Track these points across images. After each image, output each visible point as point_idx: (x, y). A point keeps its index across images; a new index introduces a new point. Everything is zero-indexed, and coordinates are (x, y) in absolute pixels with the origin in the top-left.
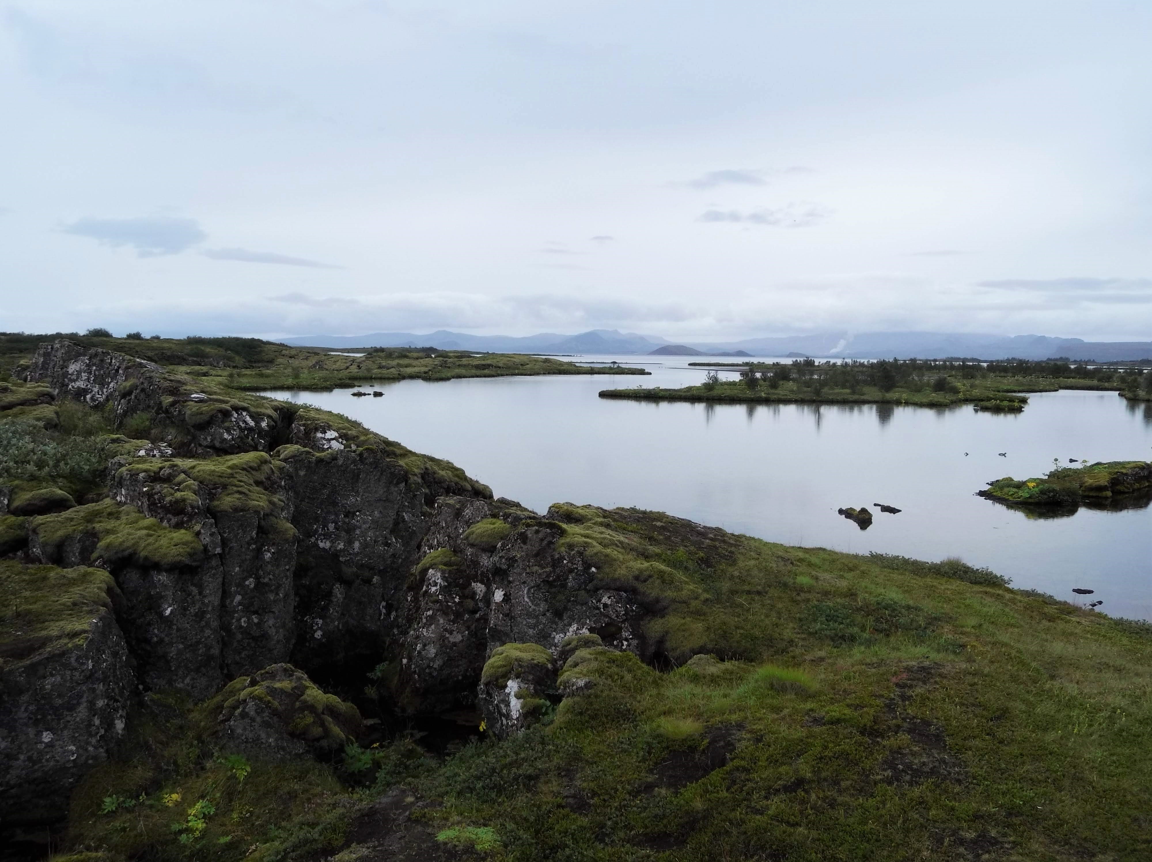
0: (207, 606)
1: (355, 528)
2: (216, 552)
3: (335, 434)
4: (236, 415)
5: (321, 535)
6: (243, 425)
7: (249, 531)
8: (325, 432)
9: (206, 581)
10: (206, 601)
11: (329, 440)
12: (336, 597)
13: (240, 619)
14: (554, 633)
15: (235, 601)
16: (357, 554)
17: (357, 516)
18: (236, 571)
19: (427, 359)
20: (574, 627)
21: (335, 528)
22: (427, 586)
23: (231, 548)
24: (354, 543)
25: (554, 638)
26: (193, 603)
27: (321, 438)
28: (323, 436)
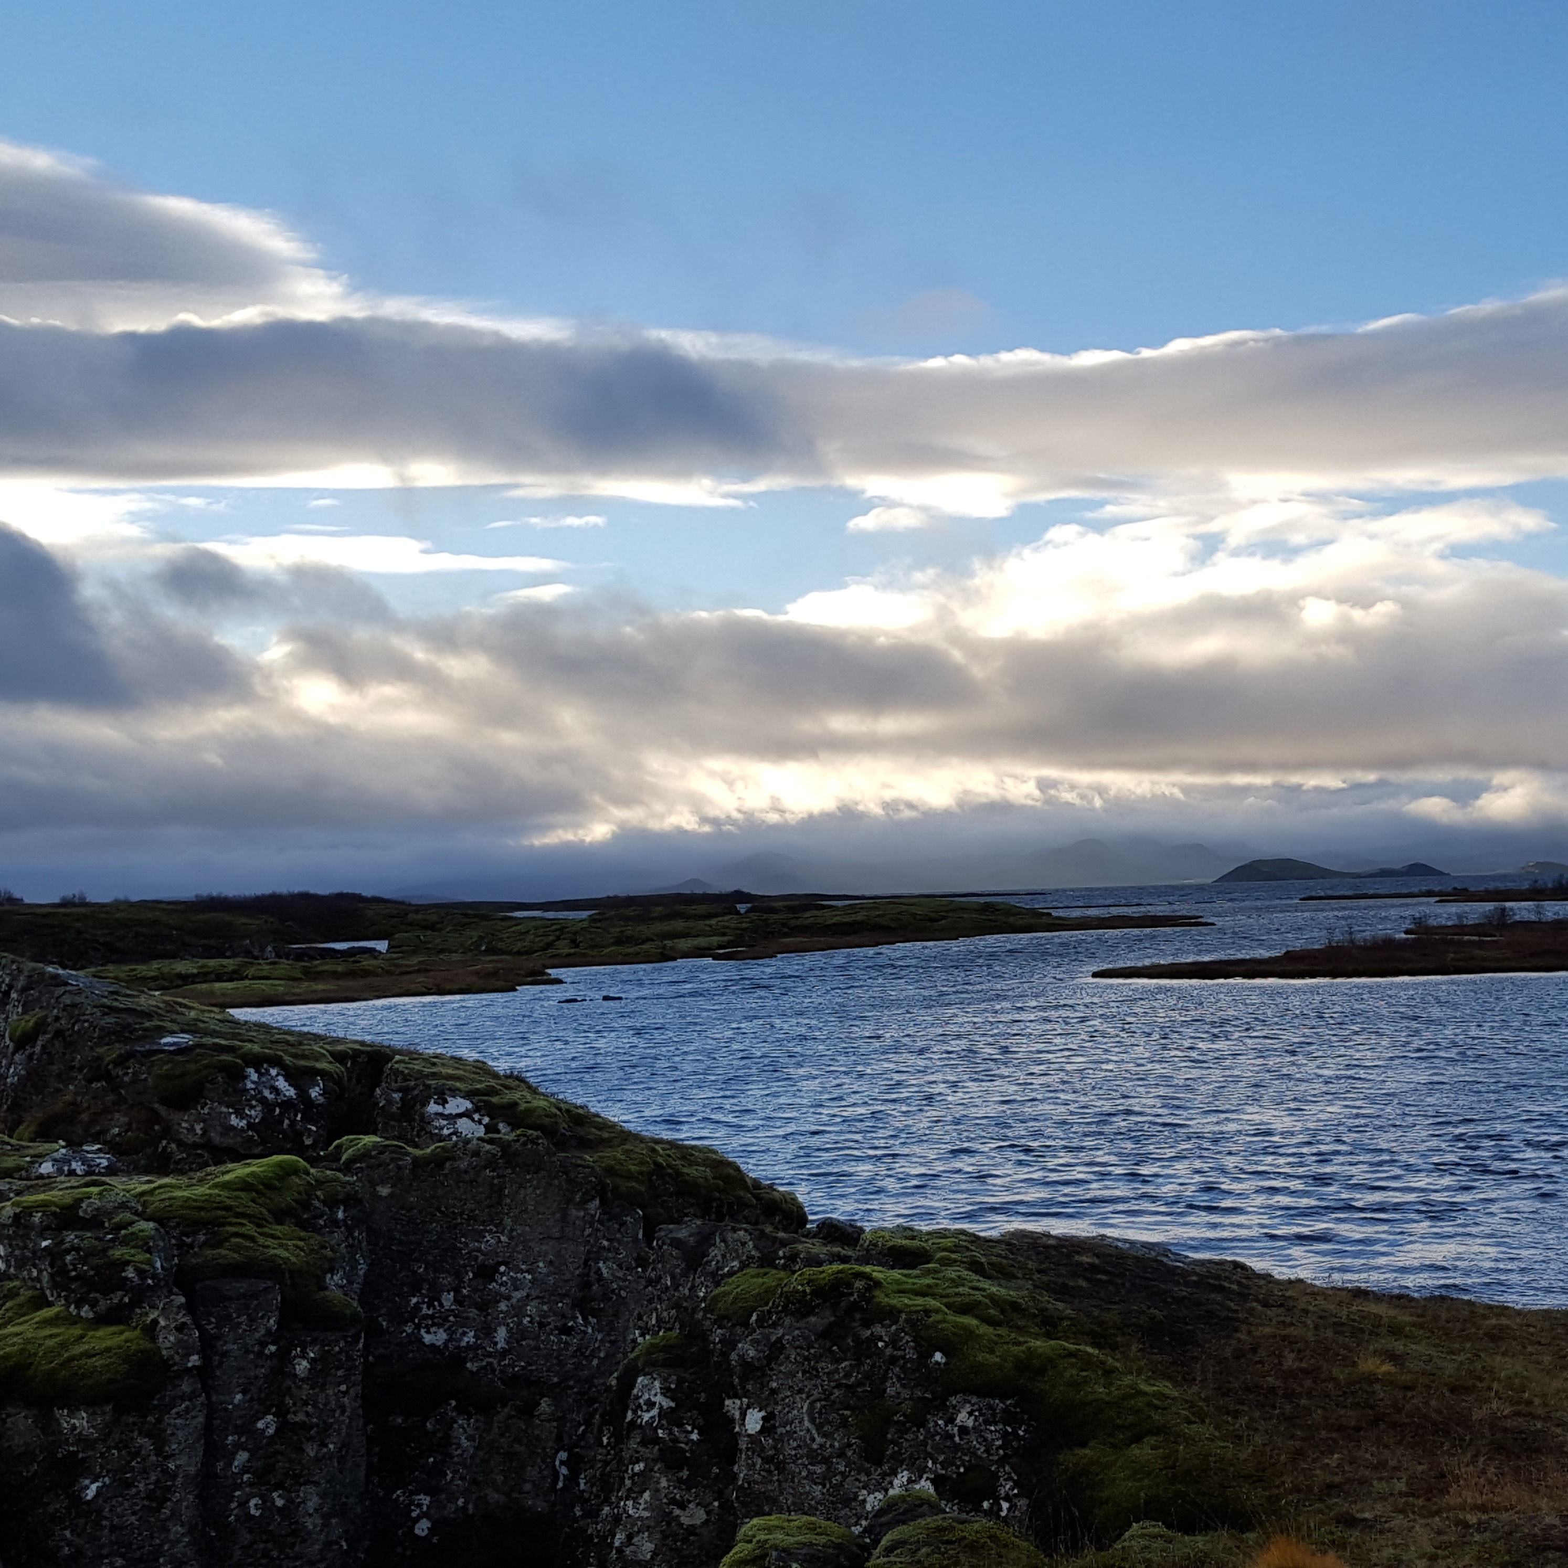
0: (174, 1476)
1: (498, 1297)
2: (190, 1365)
3: (466, 1105)
4: (254, 1076)
5: (426, 1317)
6: (270, 1096)
7: (262, 1318)
8: (444, 1102)
9: (169, 1425)
10: (172, 1466)
11: (453, 1118)
12: (459, 1446)
13: (248, 1501)
14: (865, 1492)
15: (236, 1463)
16: (504, 1353)
17: (503, 1274)
18: (236, 1401)
19: (727, 918)
20: (903, 1477)
21: (456, 1301)
22: (635, 1412)
23: (225, 1354)
24: (496, 1331)
25: (864, 1501)
26: (145, 1472)
27: (436, 1114)
28: (439, 1109)
